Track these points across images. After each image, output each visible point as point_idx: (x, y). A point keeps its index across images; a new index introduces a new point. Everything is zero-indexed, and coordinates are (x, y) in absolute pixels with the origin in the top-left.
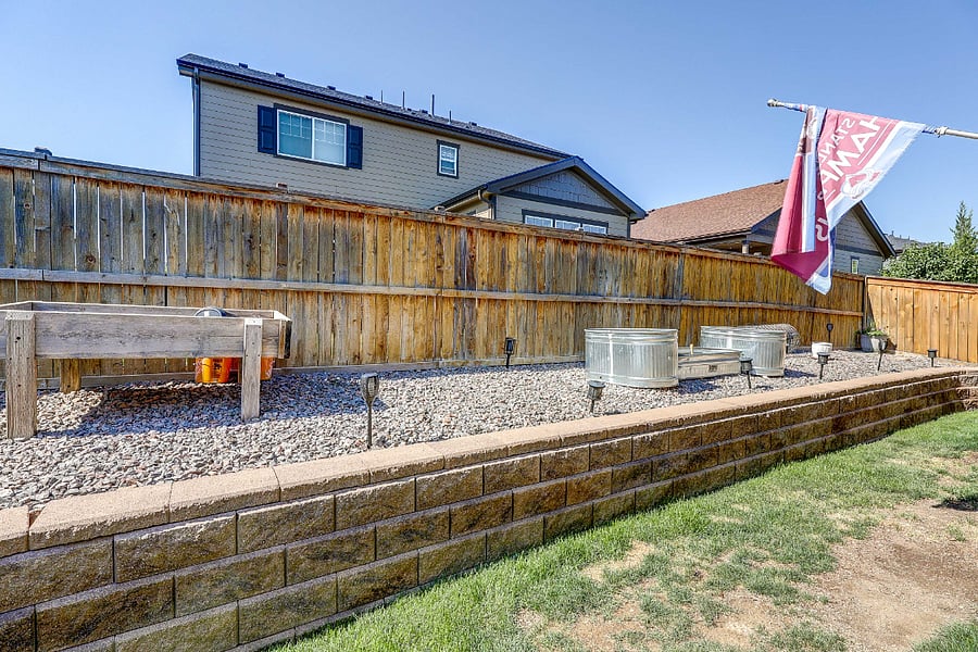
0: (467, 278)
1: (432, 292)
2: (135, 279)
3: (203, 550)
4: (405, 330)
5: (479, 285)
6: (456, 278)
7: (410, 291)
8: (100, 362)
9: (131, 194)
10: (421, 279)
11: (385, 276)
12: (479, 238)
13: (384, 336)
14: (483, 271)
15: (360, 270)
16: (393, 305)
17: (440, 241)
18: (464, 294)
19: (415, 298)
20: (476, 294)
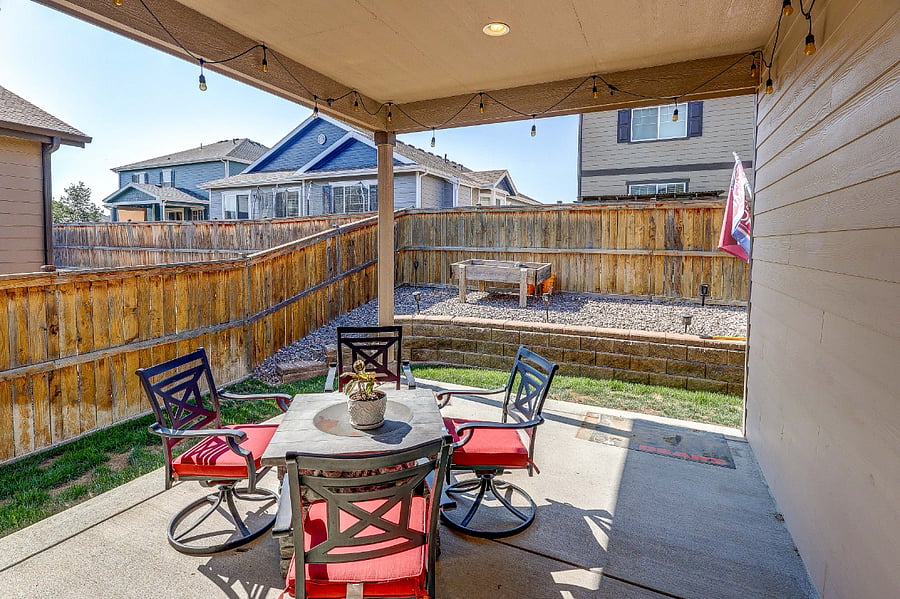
0: (675, 242)
1: (645, 252)
2: (503, 249)
3: (482, 336)
4: (628, 275)
5: (685, 247)
6: (665, 242)
7: (630, 252)
8: (492, 283)
9: (502, 216)
10: (640, 245)
11: (615, 244)
12: (686, 215)
13: (615, 278)
14: (688, 238)
15: (599, 240)
16: (620, 261)
17: (652, 220)
18: (671, 253)
19: (635, 256)
20: (683, 253)
